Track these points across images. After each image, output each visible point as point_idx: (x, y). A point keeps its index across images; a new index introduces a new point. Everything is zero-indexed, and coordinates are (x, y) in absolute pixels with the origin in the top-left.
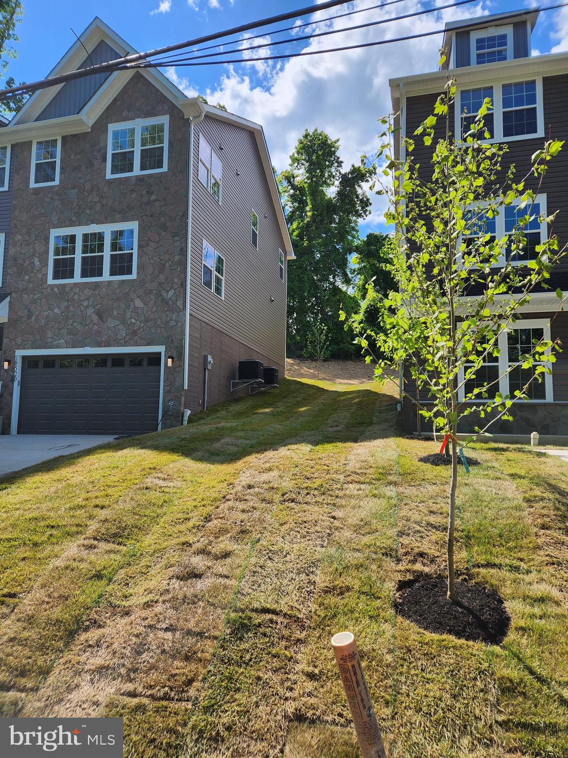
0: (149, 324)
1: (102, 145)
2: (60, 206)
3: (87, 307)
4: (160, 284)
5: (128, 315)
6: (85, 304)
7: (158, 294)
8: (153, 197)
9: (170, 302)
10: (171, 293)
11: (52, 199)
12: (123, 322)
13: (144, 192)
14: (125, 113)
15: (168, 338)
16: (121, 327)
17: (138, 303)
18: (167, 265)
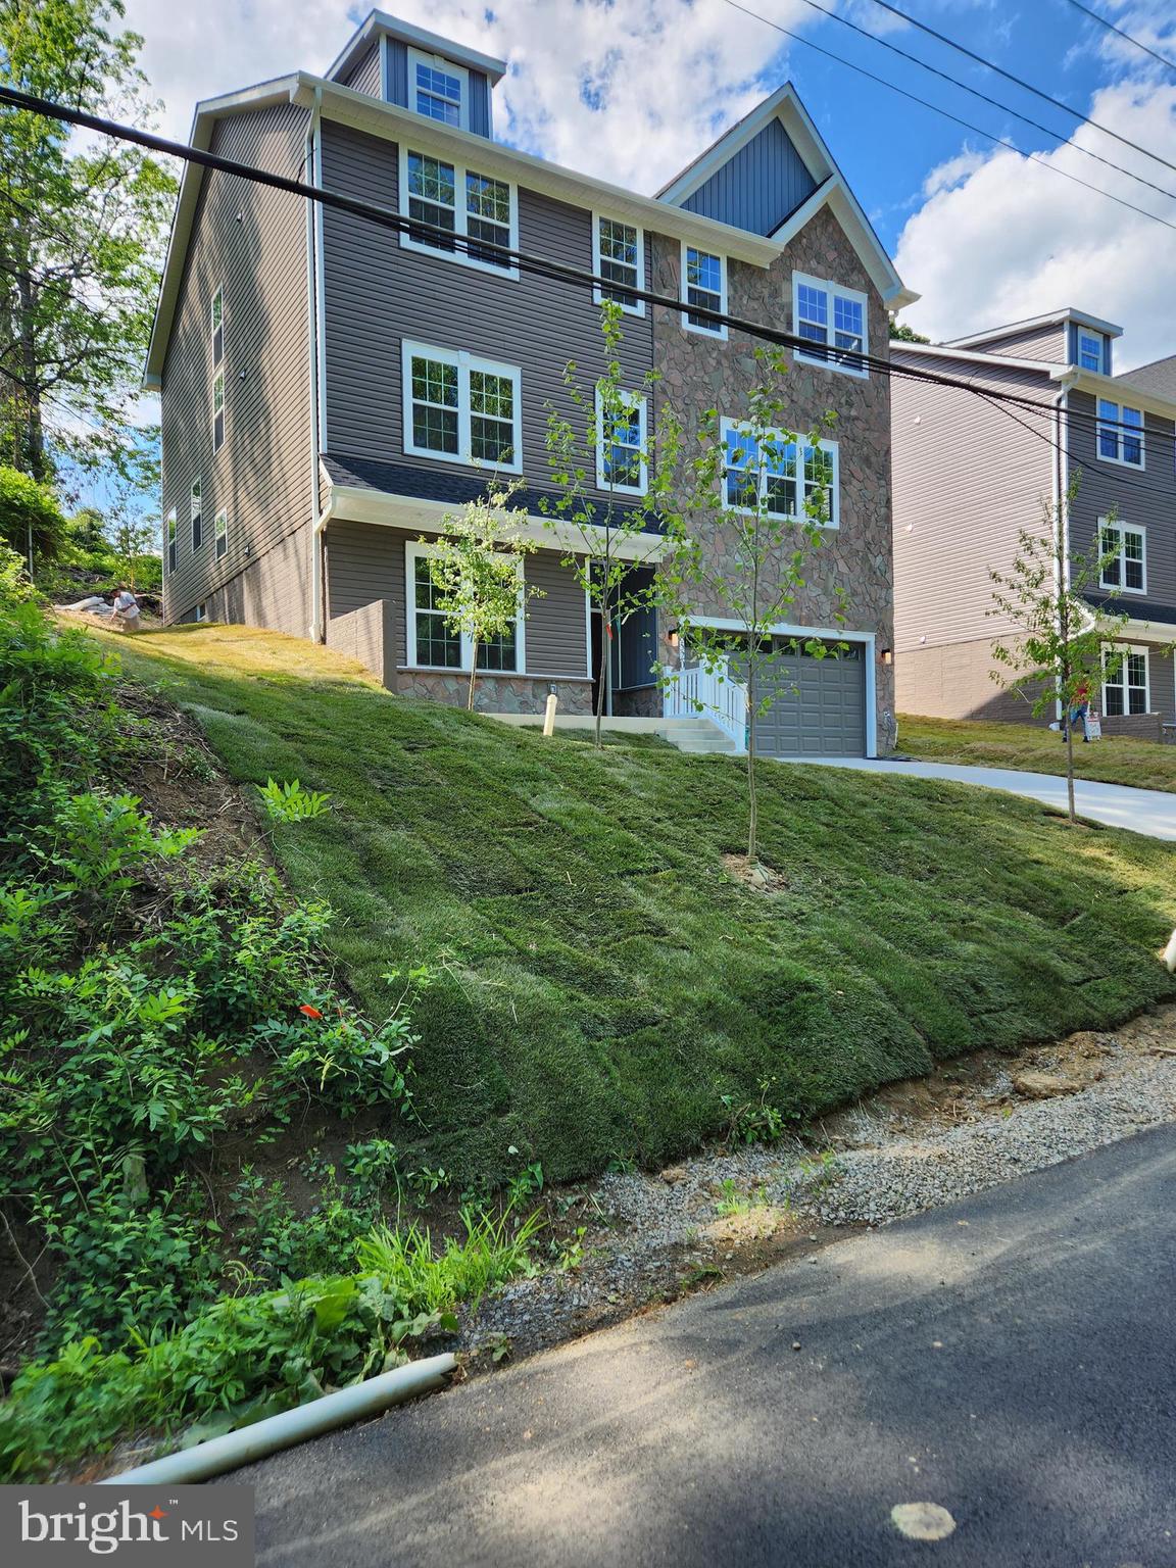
0: (857, 600)
1: (784, 299)
2: (731, 380)
3: (779, 560)
4: (867, 544)
5: (831, 582)
6: (777, 554)
7: (865, 559)
8: (853, 413)
9: (878, 573)
10: (879, 559)
11: (719, 362)
12: (826, 592)
13: (843, 401)
14: (813, 263)
15: (877, 624)
16: (823, 598)
17: (842, 567)
18: (873, 519)
